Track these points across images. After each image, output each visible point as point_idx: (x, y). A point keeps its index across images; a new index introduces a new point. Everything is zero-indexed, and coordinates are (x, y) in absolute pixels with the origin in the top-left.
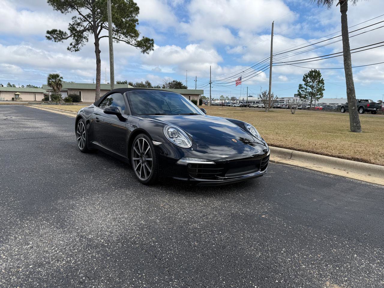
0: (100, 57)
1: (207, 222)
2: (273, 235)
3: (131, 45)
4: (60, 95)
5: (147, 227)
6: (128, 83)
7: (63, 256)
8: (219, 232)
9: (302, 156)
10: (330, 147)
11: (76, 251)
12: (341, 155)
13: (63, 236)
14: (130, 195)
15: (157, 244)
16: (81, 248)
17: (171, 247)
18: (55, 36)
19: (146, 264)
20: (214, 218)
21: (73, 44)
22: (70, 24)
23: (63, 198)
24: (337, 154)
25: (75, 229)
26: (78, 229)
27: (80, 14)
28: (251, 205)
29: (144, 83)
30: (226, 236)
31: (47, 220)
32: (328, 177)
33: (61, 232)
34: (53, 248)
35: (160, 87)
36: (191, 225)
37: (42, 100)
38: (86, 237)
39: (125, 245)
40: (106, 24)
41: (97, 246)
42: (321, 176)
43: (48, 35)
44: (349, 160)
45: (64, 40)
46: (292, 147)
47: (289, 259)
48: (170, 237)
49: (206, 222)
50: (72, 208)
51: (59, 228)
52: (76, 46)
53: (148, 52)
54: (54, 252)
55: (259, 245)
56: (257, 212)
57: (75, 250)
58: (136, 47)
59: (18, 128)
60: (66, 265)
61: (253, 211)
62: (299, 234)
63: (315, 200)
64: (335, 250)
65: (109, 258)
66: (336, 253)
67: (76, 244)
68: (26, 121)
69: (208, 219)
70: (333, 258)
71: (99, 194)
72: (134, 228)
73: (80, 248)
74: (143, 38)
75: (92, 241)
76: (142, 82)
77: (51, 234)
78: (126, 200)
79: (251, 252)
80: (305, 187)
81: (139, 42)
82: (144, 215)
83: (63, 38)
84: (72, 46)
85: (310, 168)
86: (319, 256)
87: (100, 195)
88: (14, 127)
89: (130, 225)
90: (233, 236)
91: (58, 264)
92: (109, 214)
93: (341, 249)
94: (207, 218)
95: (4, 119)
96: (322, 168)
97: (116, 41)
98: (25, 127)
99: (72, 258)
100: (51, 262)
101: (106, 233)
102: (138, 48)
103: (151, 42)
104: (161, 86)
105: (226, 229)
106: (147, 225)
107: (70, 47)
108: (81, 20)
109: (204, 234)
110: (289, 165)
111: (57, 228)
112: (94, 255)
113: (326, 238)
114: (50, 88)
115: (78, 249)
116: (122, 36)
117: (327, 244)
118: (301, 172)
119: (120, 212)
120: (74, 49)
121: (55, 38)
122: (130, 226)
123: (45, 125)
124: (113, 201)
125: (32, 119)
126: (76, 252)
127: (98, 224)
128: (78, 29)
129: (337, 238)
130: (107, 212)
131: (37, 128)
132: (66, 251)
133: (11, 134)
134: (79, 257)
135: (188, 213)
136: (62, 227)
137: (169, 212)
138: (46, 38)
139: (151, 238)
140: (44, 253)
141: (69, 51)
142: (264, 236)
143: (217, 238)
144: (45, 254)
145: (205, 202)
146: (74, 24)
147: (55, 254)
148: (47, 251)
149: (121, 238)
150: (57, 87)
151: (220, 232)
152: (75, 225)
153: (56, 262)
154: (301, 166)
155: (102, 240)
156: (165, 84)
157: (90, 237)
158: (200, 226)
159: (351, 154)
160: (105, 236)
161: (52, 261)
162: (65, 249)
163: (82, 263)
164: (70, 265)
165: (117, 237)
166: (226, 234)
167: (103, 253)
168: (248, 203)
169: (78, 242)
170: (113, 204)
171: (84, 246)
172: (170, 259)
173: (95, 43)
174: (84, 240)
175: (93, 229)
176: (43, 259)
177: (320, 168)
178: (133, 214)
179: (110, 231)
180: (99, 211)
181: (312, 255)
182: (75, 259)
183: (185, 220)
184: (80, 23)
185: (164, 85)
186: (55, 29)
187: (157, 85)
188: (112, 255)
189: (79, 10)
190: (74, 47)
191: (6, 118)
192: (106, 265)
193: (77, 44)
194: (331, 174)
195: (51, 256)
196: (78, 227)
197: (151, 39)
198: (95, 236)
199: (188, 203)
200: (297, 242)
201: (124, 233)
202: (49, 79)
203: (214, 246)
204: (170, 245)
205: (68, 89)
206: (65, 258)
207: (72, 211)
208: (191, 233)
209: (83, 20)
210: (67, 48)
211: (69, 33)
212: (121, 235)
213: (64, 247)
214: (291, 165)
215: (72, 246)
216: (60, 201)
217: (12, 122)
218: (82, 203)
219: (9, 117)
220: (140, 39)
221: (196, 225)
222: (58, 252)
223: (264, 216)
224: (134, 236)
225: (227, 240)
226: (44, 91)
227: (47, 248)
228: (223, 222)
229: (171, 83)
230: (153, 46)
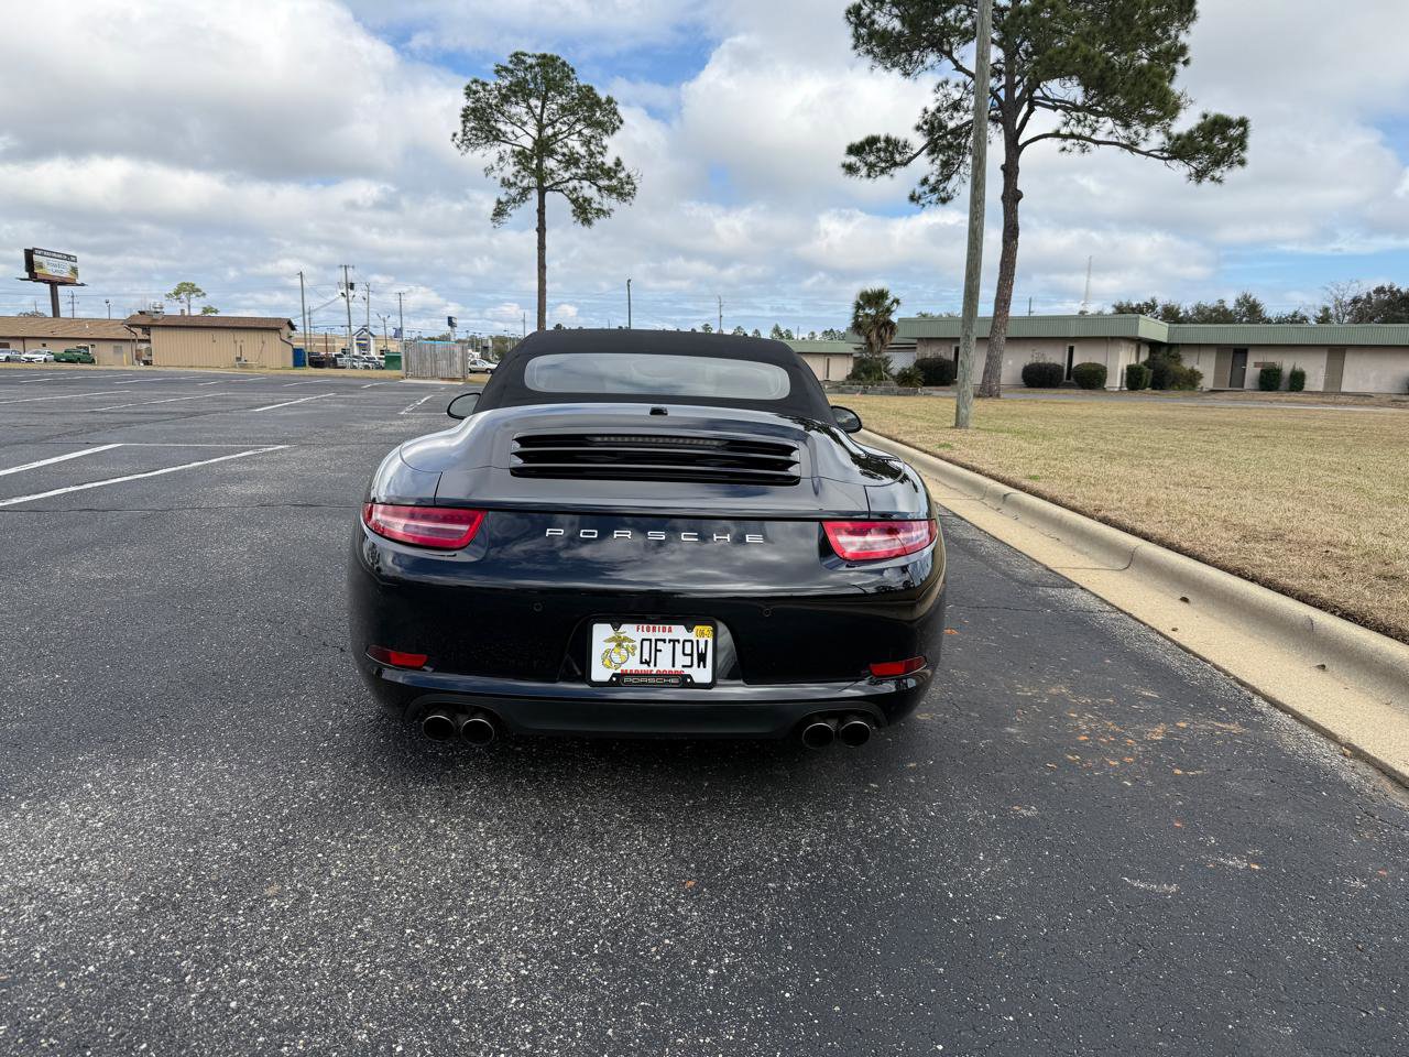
0: (1016, 216)
3: (1147, 154)
4: (886, 361)
6: (1159, 309)
18: (872, 159)
21: (932, 180)
22: (926, 111)
27: (959, 68)
29: (1230, 305)
35: (1304, 319)
37: (848, 377)
40: (1044, 89)
43: (853, 159)
45: (897, 171)
52: (941, 187)
53: (1217, 174)
58: (1165, 159)
74: (1203, 120)
76: (1222, 302)
81: (1179, 137)
83: (895, 164)
84: (926, 188)
97: (1077, 148)
102: (1175, 163)
103: (1233, 132)
104: (1313, 313)
107: (919, 191)
108: (965, 87)
114: (858, 337)
116: (1107, 124)
120: (934, 197)
121: (871, 166)
128: (951, 125)
138: (843, 171)
141: (913, 205)
146: (939, 110)
150: (879, 336)
156: (1330, 305)
173: (1003, 168)
184: (961, 99)
185: (1326, 310)
186: (875, 134)
187: (1288, 311)
189: (956, 55)
190: (934, 190)
193: (948, 178)
197: (1235, 116)
202: (858, 307)
205: (920, 339)
209: (970, 87)
210: (908, 194)
211: (918, 141)
226: (849, 348)
229: (1364, 297)
230: (1243, 146)
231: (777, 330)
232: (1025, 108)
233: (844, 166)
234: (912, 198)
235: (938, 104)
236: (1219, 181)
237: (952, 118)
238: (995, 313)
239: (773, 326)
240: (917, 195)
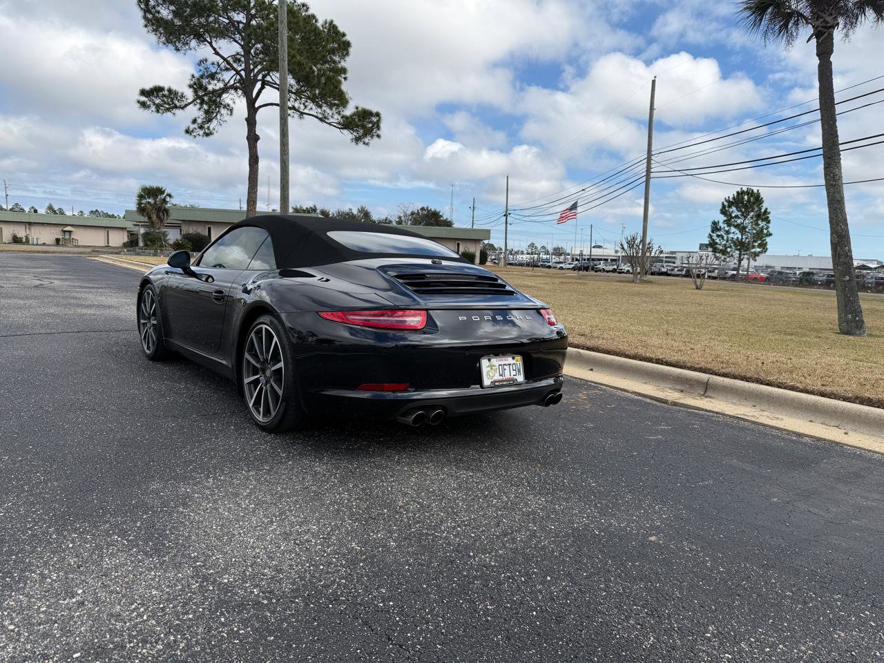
0: (256, 150)
1: (515, 551)
2: (681, 589)
3: (330, 124)
4: (165, 235)
5: (366, 558)
6: (318, 211)
7: (159, 629)
8: (545, 577)
9: (732, 389)
10: (800, 368)
11: (191, 616)
12: (829, 389)
13: (159, 576)
14: (324, 475)
15: (391, 603)
16: (204, 609)
17: (427, 614)
18: (158, 101)
19: (365, 658)
20: (530, 540)
21: (199, 121)
22: (193, 76)
23: (161, 478)
24: (818, 387)
25: (191, 558)
26: (196, 559)
27: (217, 53)
28: (619, 510)
29: (355, 212)
30: (564, 589)
31: (123, 534)
32: (802, 443)
33: (155, 566)
34: (133, 607)
35: (390, 222)
36: (474, 557)
37: (124, 244)
38: (215, 580)
39: (312, 603)
40: (273, 77)
41: (242, 606)
42: (783, 439)
43: (143, 99)
44: (848, 401)
45: (177, 112)
46: (709, 366)
47: (726, 655)
48: (425, 586)
49: (511, 549)
50: (185, 505)
51: (151, 555)
52: (206, 126)
53: (366, 140)
54: (137, 619)
55: (646, 613)
56: (636, 526)
57: (187, 613)
58: (340, 128)
59: (65, 306)
60: (164, 654)
61: (627, 525)
62: (746, 589)
63: (775, 500)
64: (843, 635)
65: (272, 638)
66: (844, 641)
67: (191, 599)
68: (85, 292)
69: (515, 543)
70: (840, 654)
71: (249, 471)
72: (334, 560)
73: (201, 610)
74: (356, 110)
75: (230, 591)
76: (351, 210)
77: (130, 568)
78: (314, 488)
79: (630, 633)
80: (748, 467)
81: (346, 117)
82: (357, 526)
83: (176, 107)
84: (196, 126)
85: (753, 419)
86: (803, 648)
87: (251, 473)
88: (57, 305)
89: (325, 552)
90: (580, 590)
91: (144, 651)
92: (272, 522)
93: (856, 631)
94: (513, 540)
95: (36, 287)
96: (782, 420)
97: (296, 116)
98: (82, 305)
99: (179, 636)
100: (128, 646)
101: (266, 571)
102: (345, 132)
103: (375, 119)
104: (394, 219)
105: (563, 570)
106: (365, 554)
107: (192, 127)
108: (219, 66)
109: (508, 582)
110: (703, 410)
111: (146, 554)
112: (235, 629)
113: (816, 600)
114: (143, 217)
115: (195, 612)
116: (310, 104)
117: (819, 618)
118: (732, 427)
119: (299, 516)
120: (201, 132)
121: (158, 107)
122: (323, 556)
123: (128, 301)
124: (282, 488)
125: (97, 288)
126: (190, 620)
127: (247, 547)
128: (210, 88)
129: (842, 603)
130: (269, 518)
131: (110, 307)
132: (165, 615)
133: (48, 320)
134: (197, 634)
135: (465, 525)
136: (157, 551)
137: (419, 522)
138: (138, 105)
139: (377, 589)
140: (110, 621)
141: (188, 135)
142: (657, 591)
143: (541, 593)
144: (113, 622)
145: (507, 497)
146: (202, 77)
147: (137, 624)
148: (120, 615)
149: (303, 585)
150: (158, 216)
151: (549, 578)
152: (189, 547)
153: (140, 645)
154: (731, 414)
155: (255, 590)
156: (402, 215)
157: (226, 581)
158: (496, 561)
159: (852, 388)
160: (262, 579)
161: (130, 642)
162: (163, 609)
163: (203, 649)
164: (174, 654)
165: (293, 584)
166: (564, 584)
167: (257, 625)
168: (612, 503)
169: (194, 593)
170: (281, 496)
171: (210, 605)
172: (426, 646)
173: (246, 119)
174: (211, 588)
175: (234, 560)
176: (108, 636)
177: (778, 418)
178: (330, 524)
179: (276, 565)
180: (247, 514)
181: (786, 646)
182: (187, 639)
183: (459, 545)
184: (216, 73)
185: (400, 217)
186: (161, 85)
187: (383, 217)
188: (280, 629)
189: (214, 44)
190: (201, 127)
191: (38, 282)
192: (266, 656)
193: (210, 120)
194: (807, 436)
195: (128, 629)
196: (196, 554)
197: (374, 110)
198: (239, 579)
199: (463, 500)
200: (744, 608)
201: (310, 573)
202: (141, 197)
203: (534, 613)
204: (424, 608)
205: (183, 221)
206: (162, 635)
207: (182, 512)
208: (475, 578)
209: (222, 66)
210: (184, 129)
211: (190, 94)
212: (302, 579)
213: (162, 606)
214: (706, 411)
215: (180, 602)
216: (155, 486)
217: (52, 294)
218: (208, 492)
219: (46, 282)
220: (349, 111)
221: (486, 558)
222: (145, 618)
223: (653, 538)
224: (335, 580)
225: (567, 599)
226: (129, 225)
227: (119, 607)
228: (553, 551)
229: (416, 212)
230: (378, 127)
231: (50, 208)
232: (259, 85)
233: (139, 102)
234: (187, 131)
235: (201, 73)
236: (368, 144)
237: (210, 83)
238: (248, 209)
239: (47, 205)
240: (191, 129)
